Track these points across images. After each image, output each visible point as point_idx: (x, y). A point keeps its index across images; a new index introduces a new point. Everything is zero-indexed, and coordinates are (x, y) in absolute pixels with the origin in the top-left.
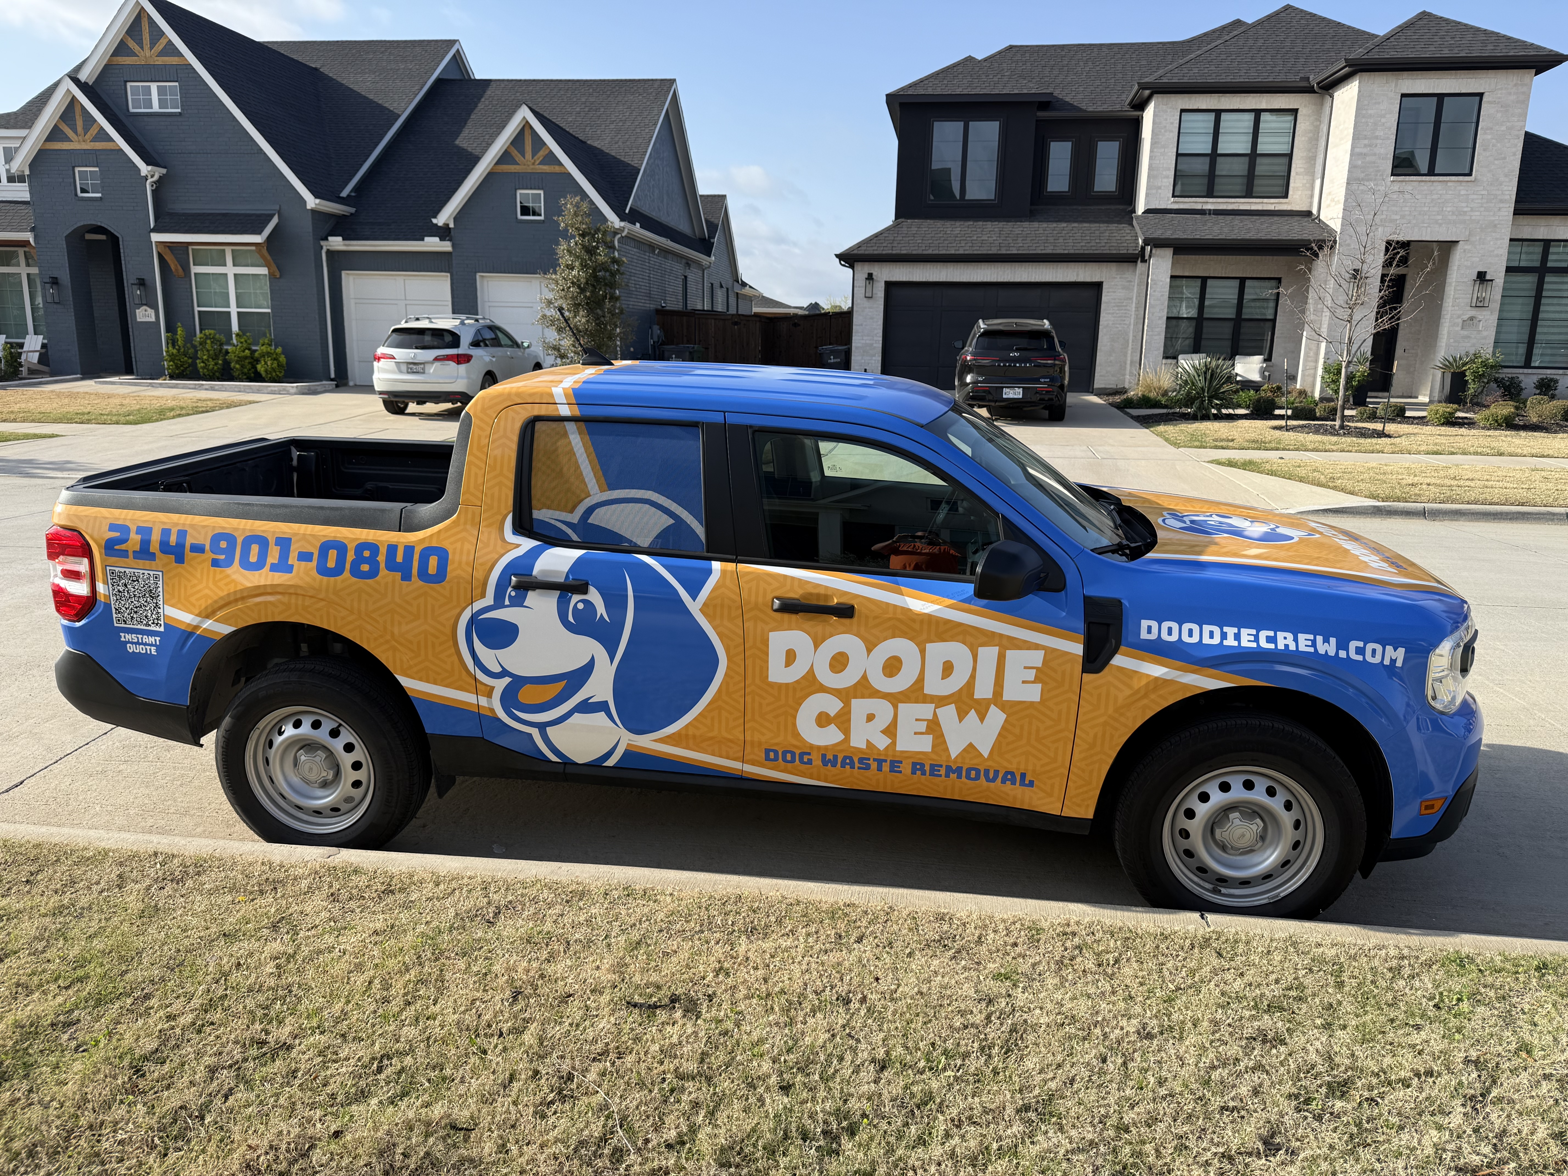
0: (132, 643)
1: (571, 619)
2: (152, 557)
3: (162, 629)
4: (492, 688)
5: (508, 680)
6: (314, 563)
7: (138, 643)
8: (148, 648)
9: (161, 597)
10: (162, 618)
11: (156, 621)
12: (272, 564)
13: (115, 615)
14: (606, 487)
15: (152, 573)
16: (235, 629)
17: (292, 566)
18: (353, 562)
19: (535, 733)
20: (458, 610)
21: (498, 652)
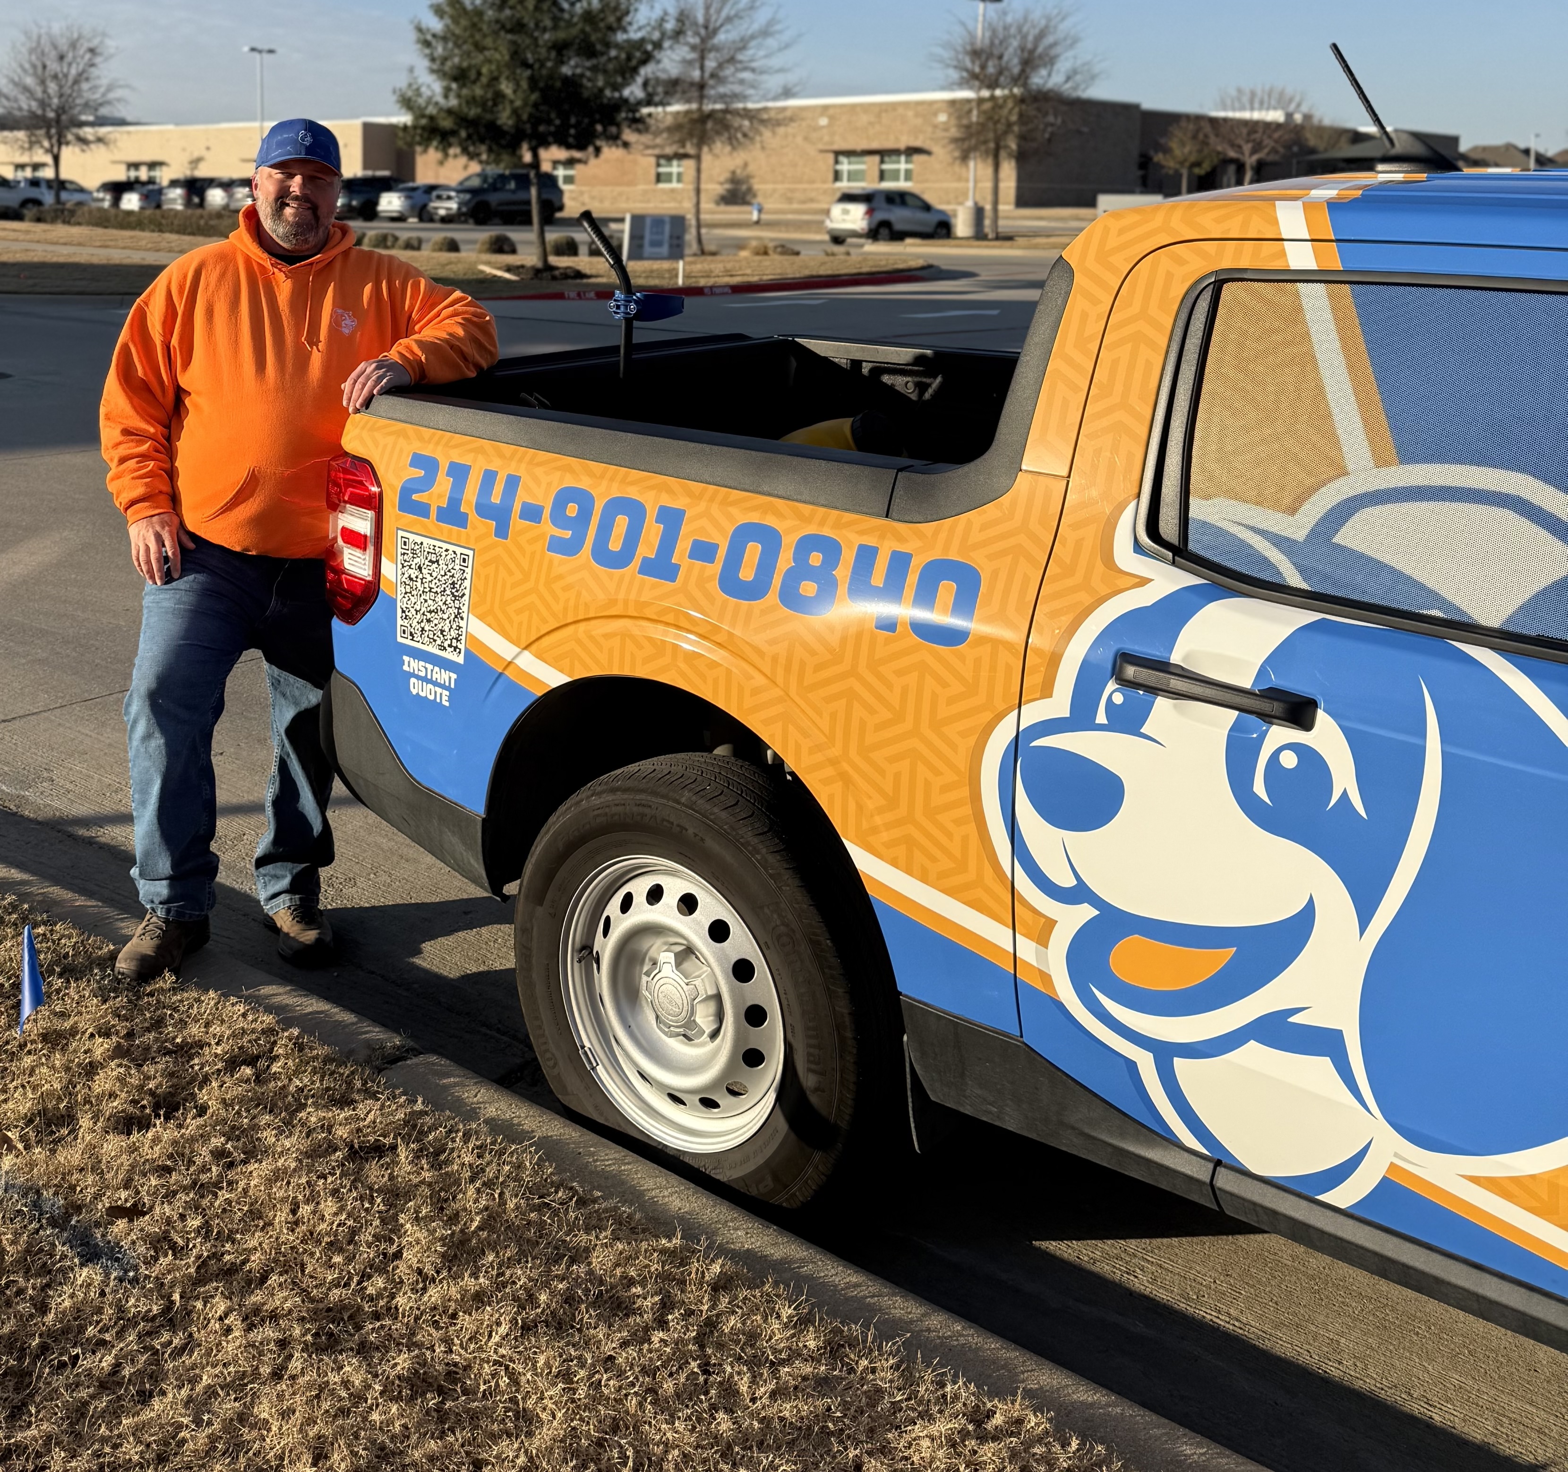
0: (418, 677)
1: (1259, 788)
2: (461, 520)
3: (460, 659)
4: (1051, 924)
5: (1086, 912)
6: (717, 567)
7: (425, 679)
8: (439, 690)
9: (466, 598)
10: (463, 638)
11: (454, 643)
12: (645, 559)
13: (400, 622)
14: (1391, 452)
15: (459, 550)
16: (569, 680)
17: (677, 567)
18: (789, 572)
19: (1145, 1062)
20: (988, 716)
21: (1068, 835)
